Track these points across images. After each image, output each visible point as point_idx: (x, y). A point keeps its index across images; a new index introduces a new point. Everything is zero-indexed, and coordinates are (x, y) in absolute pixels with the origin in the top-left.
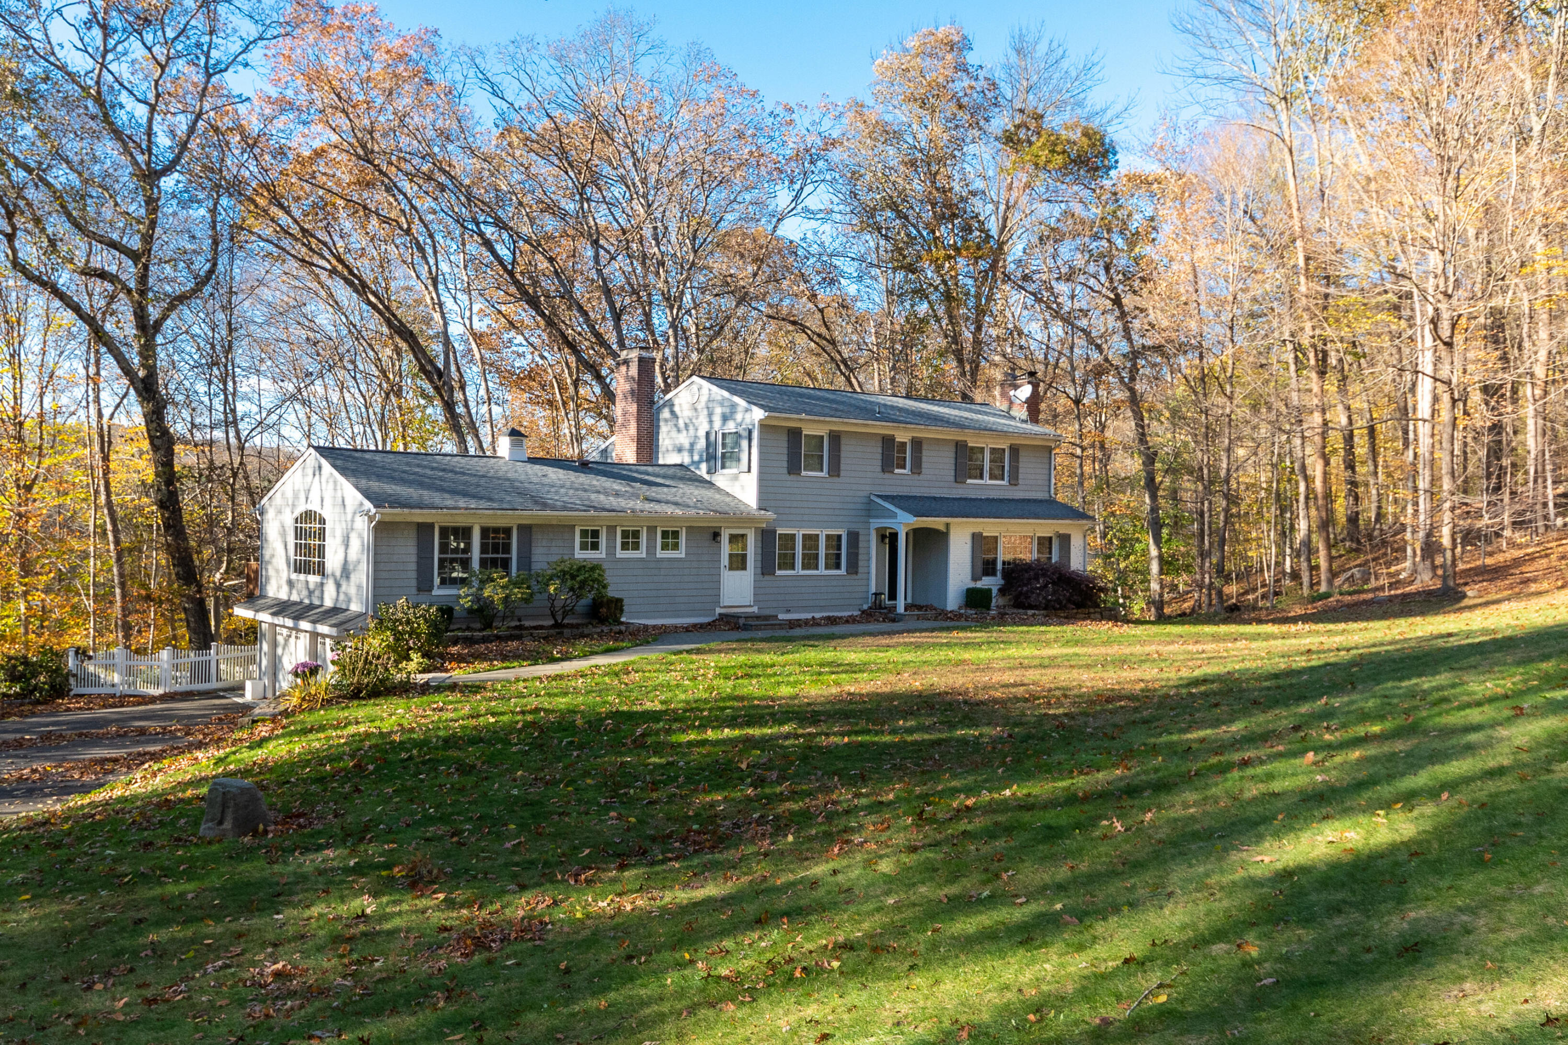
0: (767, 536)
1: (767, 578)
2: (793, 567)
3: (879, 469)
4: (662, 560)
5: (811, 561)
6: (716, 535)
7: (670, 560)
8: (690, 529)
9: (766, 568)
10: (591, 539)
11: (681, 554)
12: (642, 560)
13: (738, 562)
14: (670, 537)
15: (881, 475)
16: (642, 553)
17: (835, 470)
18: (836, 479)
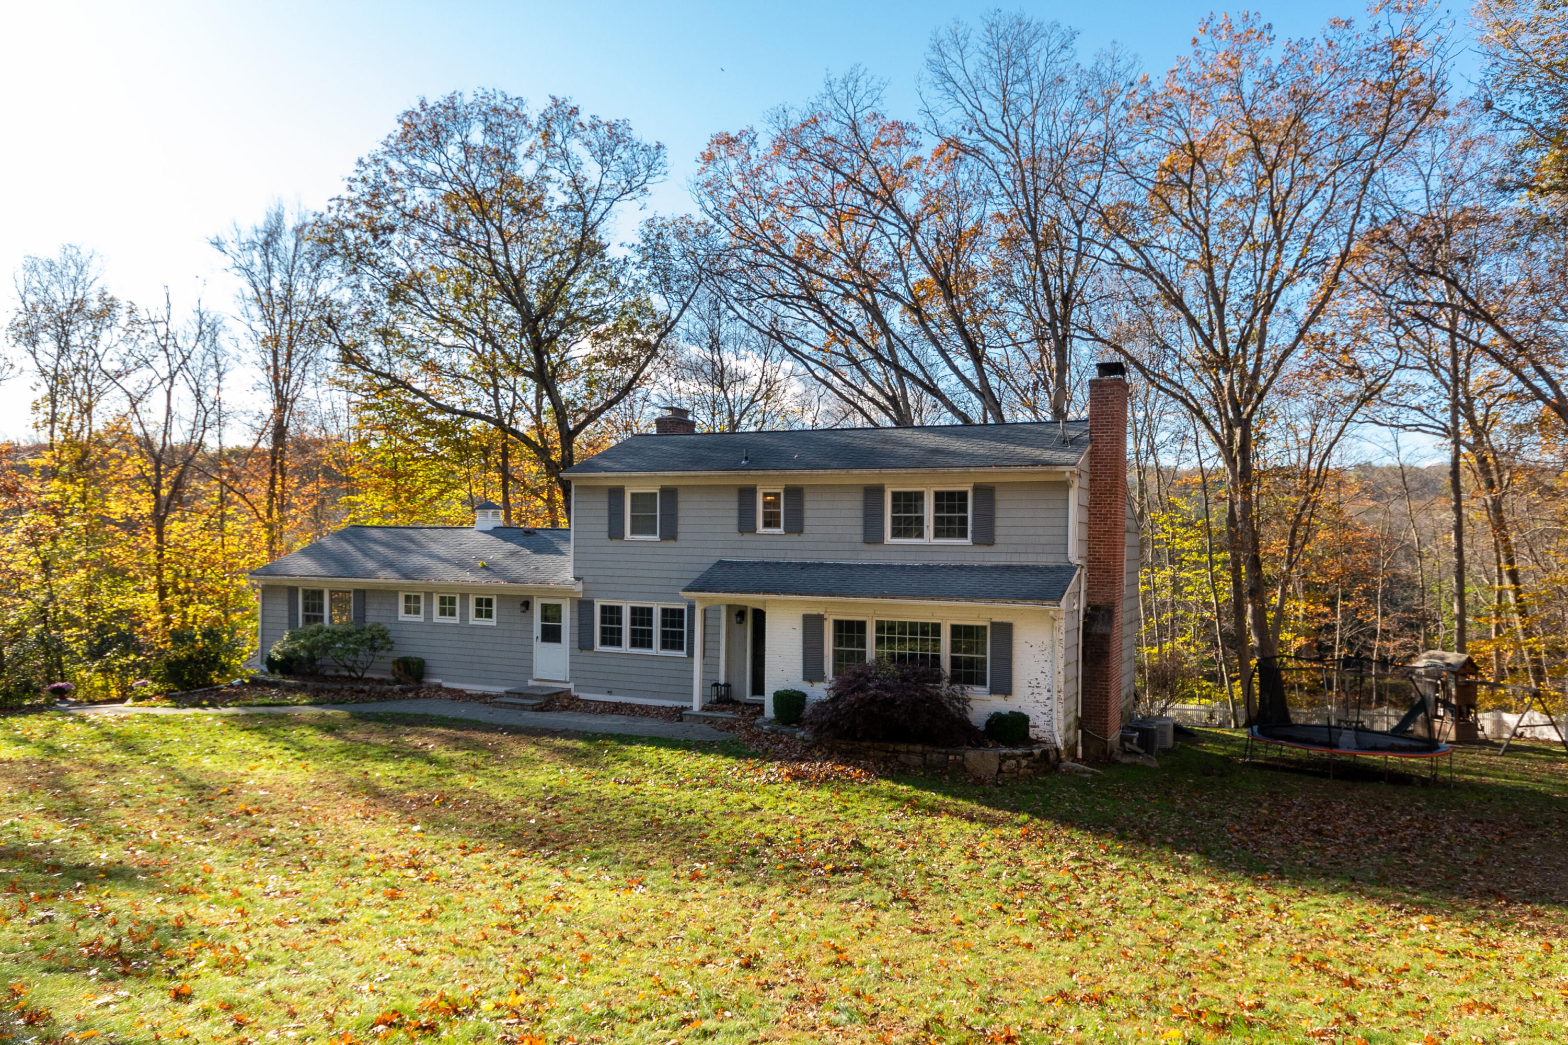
0: (584, 607)
1: (585, 653)
2: (619, 644)
3: (735, 528)
4: (474, 627)
5: (641, 639)
6: (526, 605)
7: (482, 627)
8: (501, 597)
9: (584, 643)
10: (412, 603)
11: (493, 622)
12: (455, 625)
13: (551, 634)
14: (484, 607)
15: (738, 536)
16: (456, 620)
17: (670, 533)
18: (671, 543)
